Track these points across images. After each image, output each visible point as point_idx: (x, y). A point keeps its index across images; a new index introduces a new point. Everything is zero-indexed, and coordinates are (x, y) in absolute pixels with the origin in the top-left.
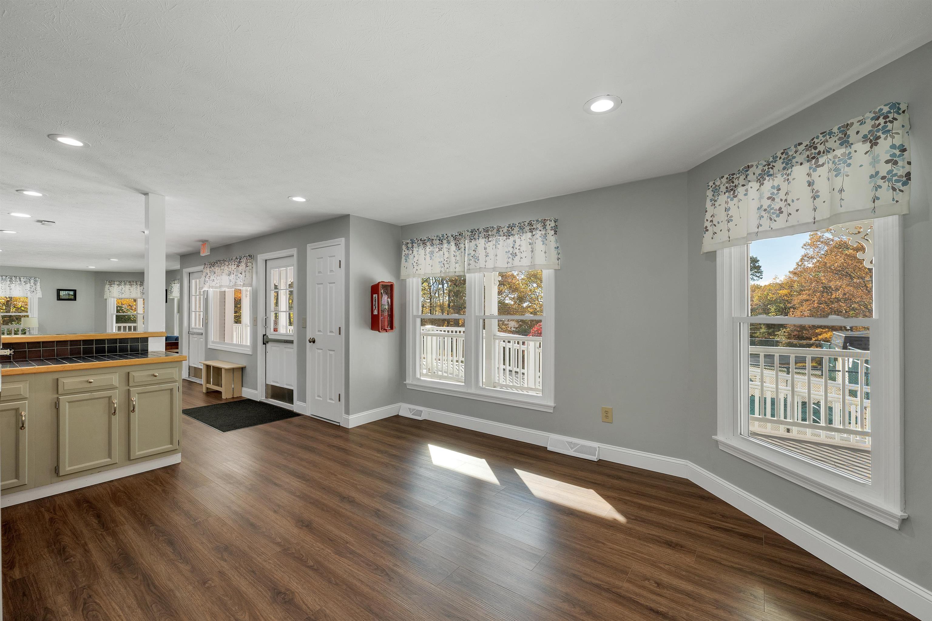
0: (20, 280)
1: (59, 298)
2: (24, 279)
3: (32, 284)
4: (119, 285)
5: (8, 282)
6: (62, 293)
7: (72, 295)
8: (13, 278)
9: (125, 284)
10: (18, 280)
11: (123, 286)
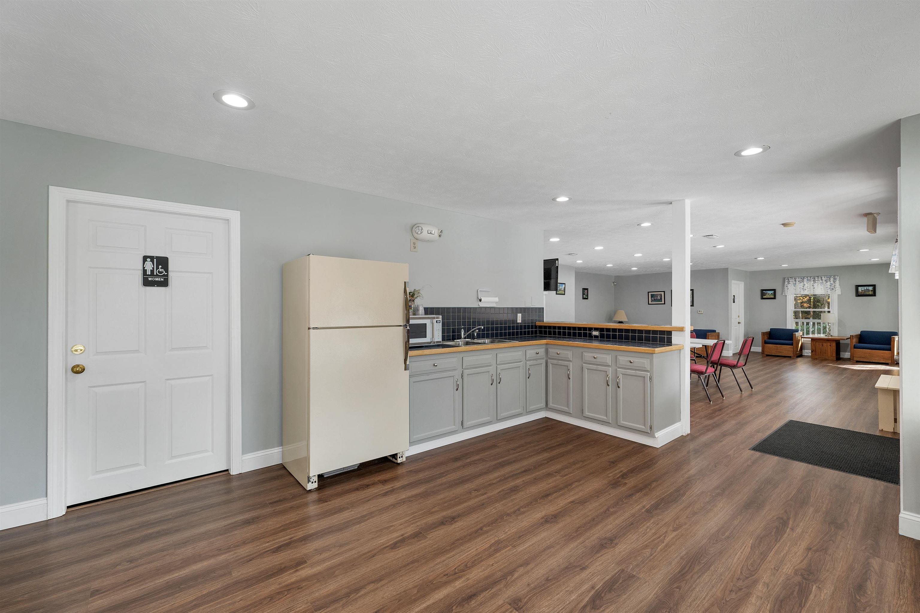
0: (822, 280)
1: (858, 295)
2: (825, 278)
3: (832, 282)
5: (812, 282)
6: (860, 289)
7: (871, 291)
8: (816, 278)
10: (820, 279)
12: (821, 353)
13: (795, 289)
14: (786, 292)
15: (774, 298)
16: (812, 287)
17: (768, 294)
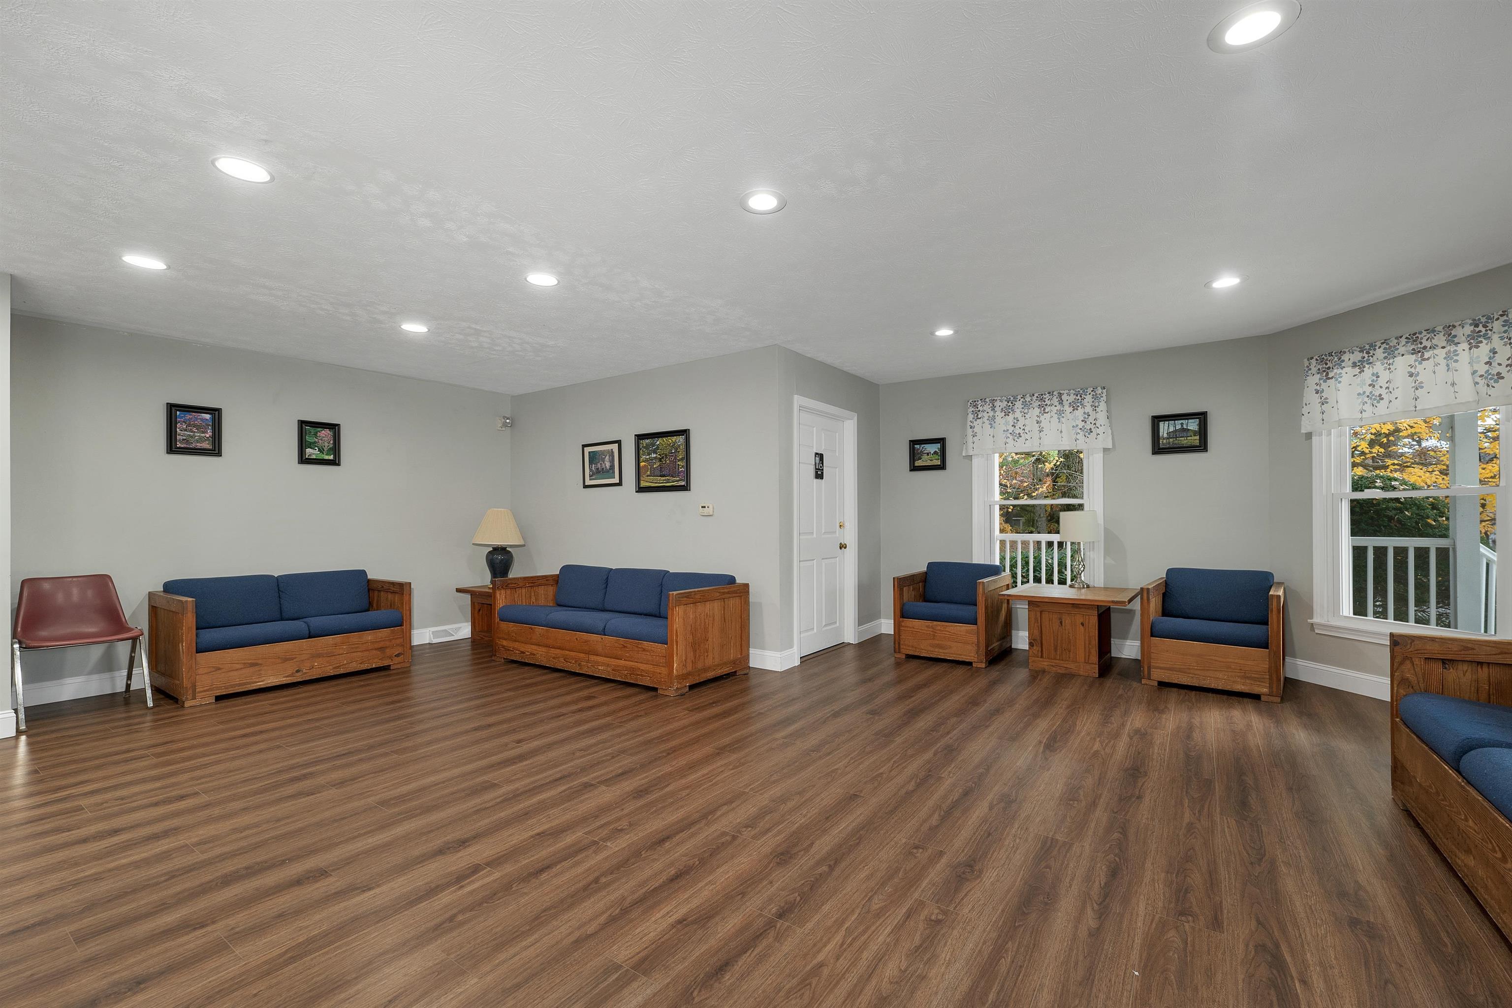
0: (1061, 402)
1: (1158, 449)
2: (1069, 395)
3: (1088, 409)
4: (1360, 365)
5: (1037, 411)
6: (1165, 428)
7: (1195, 433)
8: (1047, 397)
9: (1391, 353)
10: (1056, 400)
11: (1379, 367)
12: (1056, 649)
13: (993, 437)
14: (970, 445)
15: (942, 467)
16: (1036, 427)
17: (928, 454)
